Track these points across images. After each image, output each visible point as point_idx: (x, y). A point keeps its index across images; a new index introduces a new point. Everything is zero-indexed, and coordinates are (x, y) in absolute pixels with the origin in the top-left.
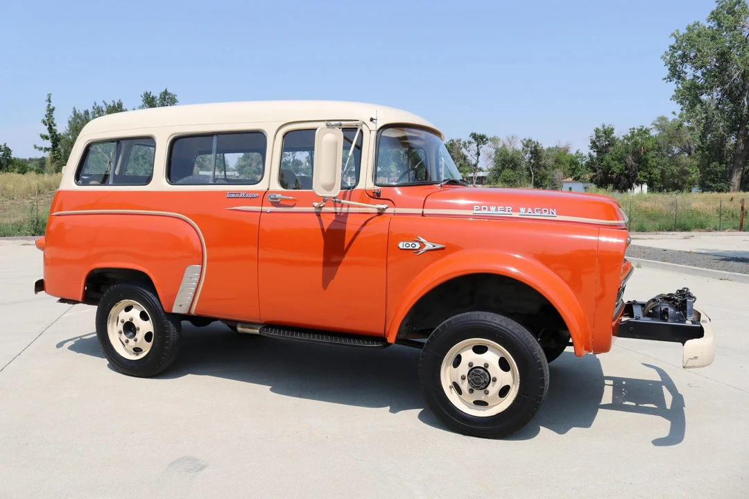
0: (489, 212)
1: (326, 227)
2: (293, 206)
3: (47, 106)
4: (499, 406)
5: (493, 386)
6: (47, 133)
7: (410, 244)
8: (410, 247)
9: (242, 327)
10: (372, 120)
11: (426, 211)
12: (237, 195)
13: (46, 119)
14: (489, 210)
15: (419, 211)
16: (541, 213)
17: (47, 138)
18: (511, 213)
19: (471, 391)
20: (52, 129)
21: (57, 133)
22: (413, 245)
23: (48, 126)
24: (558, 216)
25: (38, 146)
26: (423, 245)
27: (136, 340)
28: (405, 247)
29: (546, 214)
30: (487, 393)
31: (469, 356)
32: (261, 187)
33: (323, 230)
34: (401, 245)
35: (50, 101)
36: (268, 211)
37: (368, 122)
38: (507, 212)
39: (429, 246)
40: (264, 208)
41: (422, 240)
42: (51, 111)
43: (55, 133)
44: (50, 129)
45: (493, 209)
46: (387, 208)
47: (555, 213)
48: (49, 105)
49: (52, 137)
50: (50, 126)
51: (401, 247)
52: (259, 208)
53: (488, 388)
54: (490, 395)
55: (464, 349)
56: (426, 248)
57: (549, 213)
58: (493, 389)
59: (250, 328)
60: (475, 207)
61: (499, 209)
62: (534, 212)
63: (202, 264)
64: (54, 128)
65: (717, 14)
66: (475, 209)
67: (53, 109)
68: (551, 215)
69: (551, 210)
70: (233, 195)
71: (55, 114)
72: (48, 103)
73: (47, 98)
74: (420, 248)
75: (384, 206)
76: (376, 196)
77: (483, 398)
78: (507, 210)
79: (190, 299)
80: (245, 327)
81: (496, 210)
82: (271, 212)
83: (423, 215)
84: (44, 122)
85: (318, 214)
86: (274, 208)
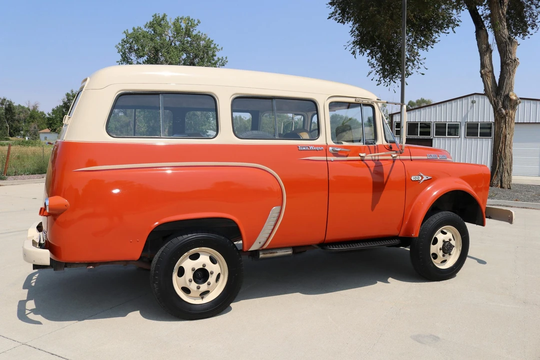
2: (347, 156)
9: (264, 254)
11: (413, 157)
12: (307, 149)
15: (409, 157)
19: (444, 256)
22: (418, 178)
26: (422, 178)
27: (209, 284)
28: (415, 180)
31: (441, 237)
32: (320, 141)
34: (413, 178)
36: (332, 160)
39: (425, 178)
40: (329, 158)
41: (422, 174)
46: (397, 156)
51: (413, 180)
52: (324, 158)
56: (423, 179)
59: (271, 253)
60: (427, 155)
63: (282, 205)
65: (153, 24)
70: (304, 148)
75: (395, 155)
76: (390, 149)
79: (267, 236)
80: (267, 253)
82: (334, 161)
86: (336, 158)
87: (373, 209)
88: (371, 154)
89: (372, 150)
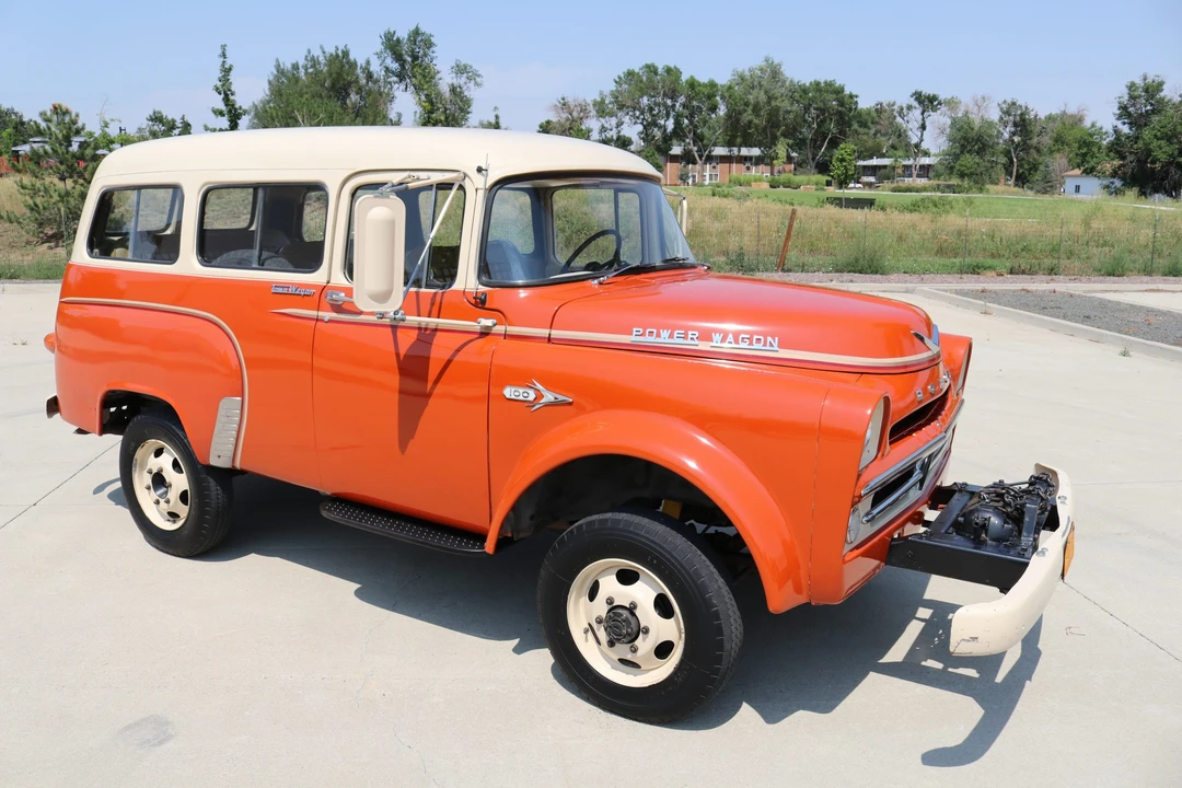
0: (658, 340)
1: (403, 352)
3: (221, 63)
4: (657, 673)
5: (644, 640)
6: (222, 106)
7: (521, 391)
8: (521, 398)
10: (480, 170)
11: (556, 333)
12: (285, 291)
13: (219, 84)
14: (658, 335)
15: (544, 332)
16: (751, 344)
17: (221, 114)
18: (696, 342)
19: (611, 643)
20: (228, 100)
21: (237, 106)
22: (526, 395)
23: (222, 96)
24: (780, 350)
25: (210, 126)
26: (539, 396)
27: (168, 502)
28: (513, 397)
29: (760, 346)
30: (634, 650)
31: (610, 586)
32: (318, 278)
33: (398, 355)
34: (509, 392)
35: (224, 56)
36: (326, 319)
37: (473, 173)
38: (689, 342)
39: (549, 397)
40: (321, 314)
41: (539, 386)
42: (227, 71)
43: (233, 105)
44: (226, 100)
45: (665, 334)
46: (495, 325)
47: (775, 345)
48: (224, 62)
49: (230, 111)
50: (226, 95)
51: (508, 396)
52: (313, 313)
53: (636, 643)
54: (639, 653)
55: (604, 572)
56: (544, 401)
57: (765, 345)
58: (645, 645)
60: (635, 329)
61: (675, 335)
62: (737, 342)
63: (242, 396)
64: (231, 98)
66: (635, 333)
67: (230, 69)
68: (768, 348)
69: (769, 339)
70: (280, 290)
71: (233, 77)
72: (222, 59)
73: (220, 52)
74: (535, 399)
75: (489, 322)
76: (480, 303)
77: (629, 657)
78: (690, 336)
79: (232, 447)
81: (671, 336)
82: (330, 321)
83: (549, 339)
84: (217, 89)
85: (394, 328)
86: (334, 315)
87: (403, 445)
88: (419, 316)
89: (425, 306)
